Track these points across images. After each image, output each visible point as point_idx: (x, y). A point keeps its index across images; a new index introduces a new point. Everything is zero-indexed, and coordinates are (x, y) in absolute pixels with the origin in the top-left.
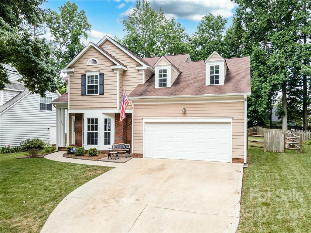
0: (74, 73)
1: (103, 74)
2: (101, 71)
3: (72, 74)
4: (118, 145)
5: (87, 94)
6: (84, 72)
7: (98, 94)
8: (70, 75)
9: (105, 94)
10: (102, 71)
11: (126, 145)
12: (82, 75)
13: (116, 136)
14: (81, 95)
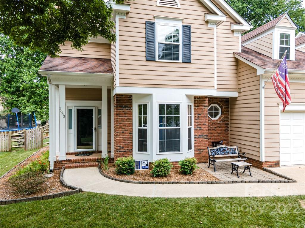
0: (130, 15)
1: (189, 27)
2: (185, 21)
3: (125, 18)
4: (217, 150)
5: (157, 60)
6: (151, 17)
7: (181, 61)
8: (121, 17)
9: (192, 61)
10: (187, 22)
11: (229, 147)
12: (147, 23)
13: (196, 134)
14: (144, 59)
